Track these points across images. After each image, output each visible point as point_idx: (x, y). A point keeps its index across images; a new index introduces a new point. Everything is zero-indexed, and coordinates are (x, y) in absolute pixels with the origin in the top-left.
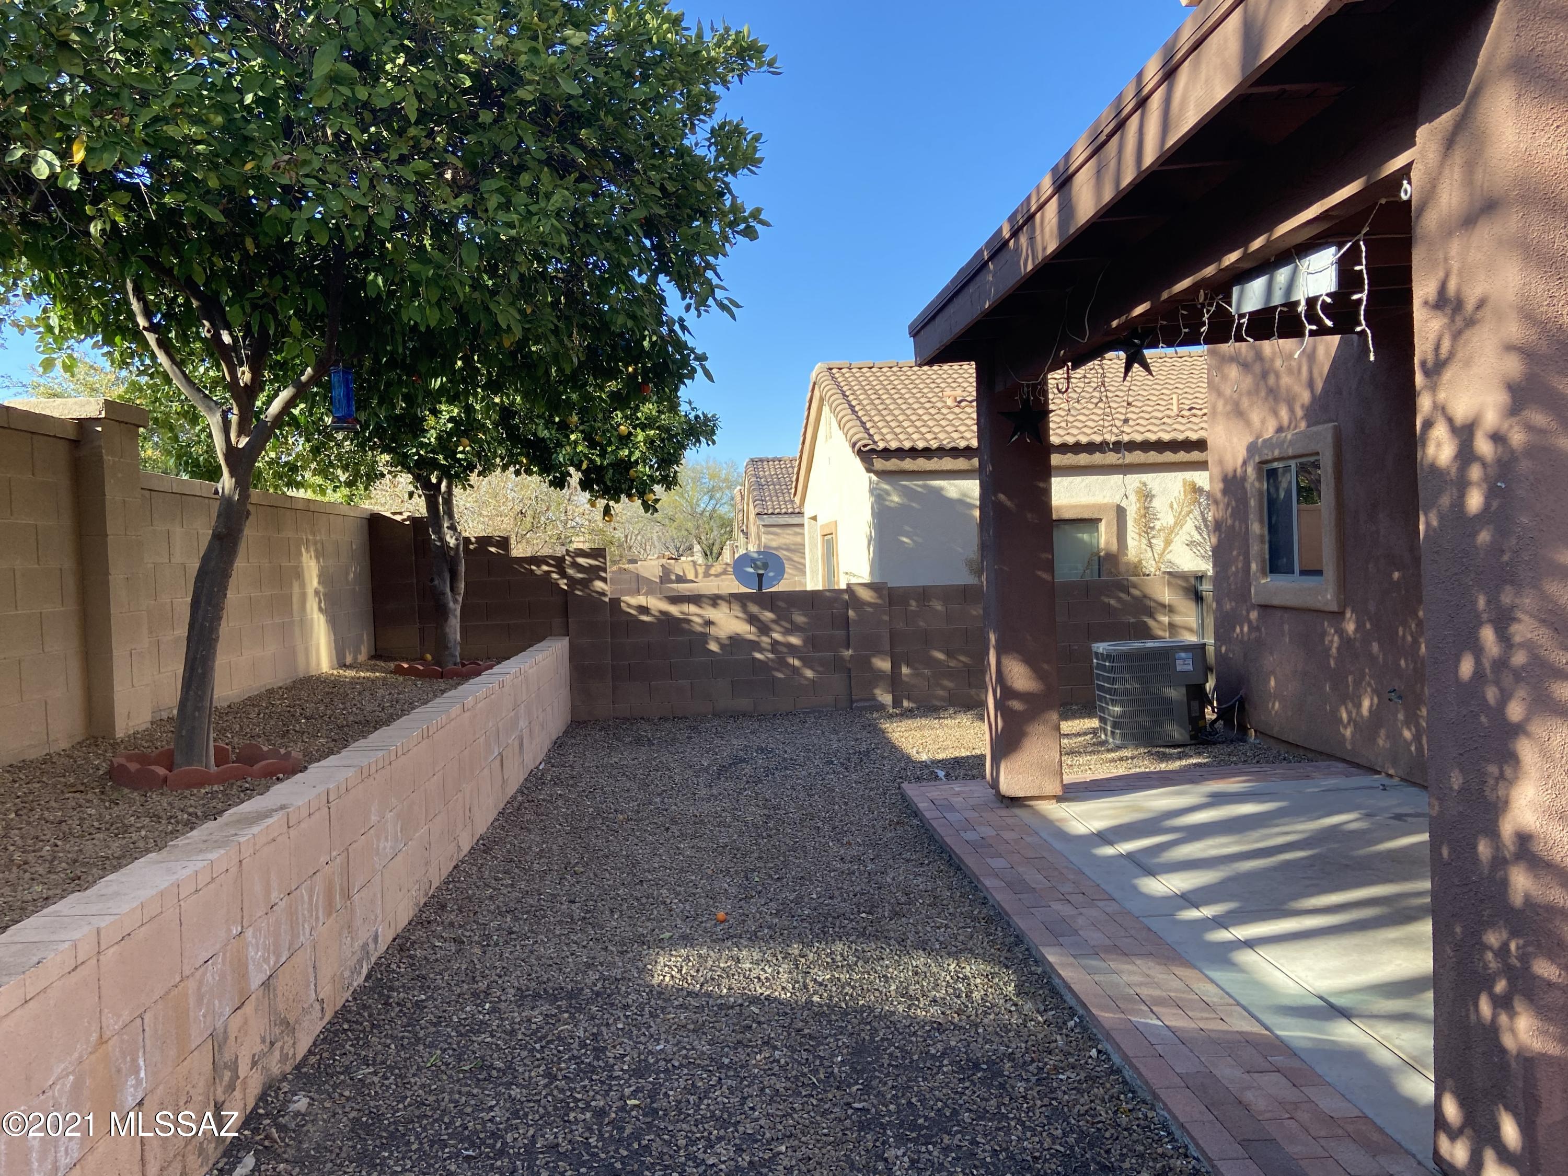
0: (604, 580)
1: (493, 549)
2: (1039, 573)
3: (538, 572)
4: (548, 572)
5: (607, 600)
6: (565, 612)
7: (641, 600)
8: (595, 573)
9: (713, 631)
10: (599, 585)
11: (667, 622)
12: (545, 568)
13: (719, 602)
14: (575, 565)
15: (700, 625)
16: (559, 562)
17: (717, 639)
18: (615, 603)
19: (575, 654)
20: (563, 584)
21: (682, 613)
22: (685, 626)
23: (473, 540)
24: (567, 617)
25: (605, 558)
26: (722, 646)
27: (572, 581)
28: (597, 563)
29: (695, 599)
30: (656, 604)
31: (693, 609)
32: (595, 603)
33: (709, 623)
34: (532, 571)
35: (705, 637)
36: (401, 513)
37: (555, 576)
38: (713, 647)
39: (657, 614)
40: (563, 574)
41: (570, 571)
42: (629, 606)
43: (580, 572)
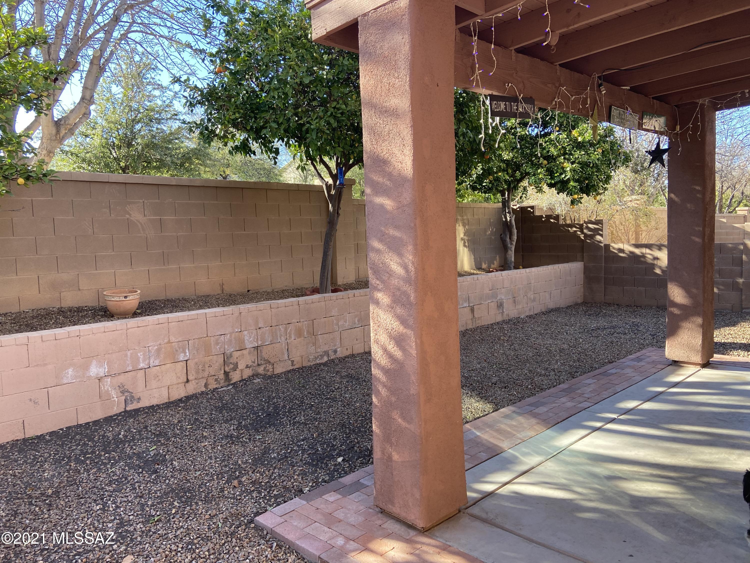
0: (601, 235)
1: (552, 220)
2: (693, 238)
3: (571, 231)
4: (576, 231)
5: (602, 245)
6: (582, 250)
7: (621, 246)
8: (596, 232)
9: (659, 263)
10: (598, 238)
11: (633, 257)
12: (574, 229)
13: (663, 248)
14: (587, 228)
15: (652, 260)
16: (581, 227)
17: (660, 267)
18: (607, 247)
19: (586, 270)
20: (582, 237)
21: (642, 253)
22: (642, 259)
23: (544, 216)
24: (583, 252)
25: (602, 224)
26: (663, 271)
27: (586, 236)
28: (598, 227)
29: (649, 246)
30: (628, 248)
31: (648, 251)
32: (596, 246)
33: (657, 259)
34: (569, 230)
35: (653, 266)
36: (516, 205)
37: (579, 233)
38: (658, 271)
39: (628, 253)
40: (582, 232)
41: (585, 231)
42: (614, 248)
43: (589, 231)
